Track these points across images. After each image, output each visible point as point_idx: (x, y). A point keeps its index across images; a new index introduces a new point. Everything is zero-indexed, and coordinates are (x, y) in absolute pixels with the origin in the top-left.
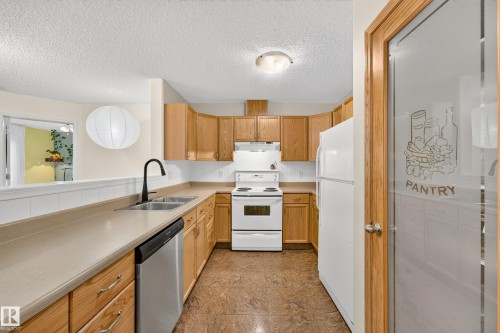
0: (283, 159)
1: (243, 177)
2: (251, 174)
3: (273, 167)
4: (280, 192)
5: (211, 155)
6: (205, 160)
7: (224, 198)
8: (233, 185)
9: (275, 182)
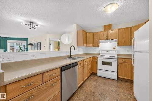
0: (118, 45)
1: (102, 52)
2: (105, 51)
3: (114, 48)
4: (116, 57)
5: (91, 45)
6: (90, 46)
7: (95, 58)
8: (99, 54)
9: (115, 54)
